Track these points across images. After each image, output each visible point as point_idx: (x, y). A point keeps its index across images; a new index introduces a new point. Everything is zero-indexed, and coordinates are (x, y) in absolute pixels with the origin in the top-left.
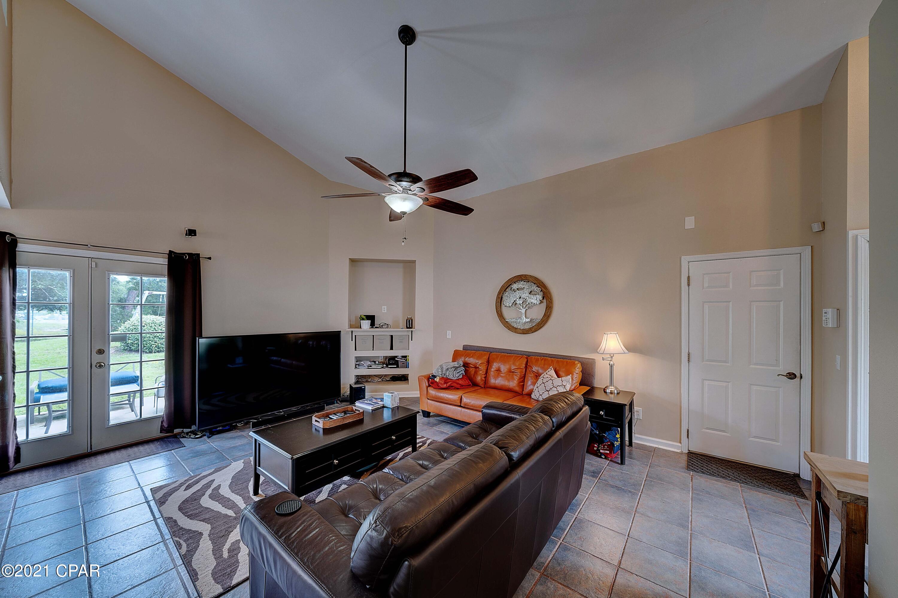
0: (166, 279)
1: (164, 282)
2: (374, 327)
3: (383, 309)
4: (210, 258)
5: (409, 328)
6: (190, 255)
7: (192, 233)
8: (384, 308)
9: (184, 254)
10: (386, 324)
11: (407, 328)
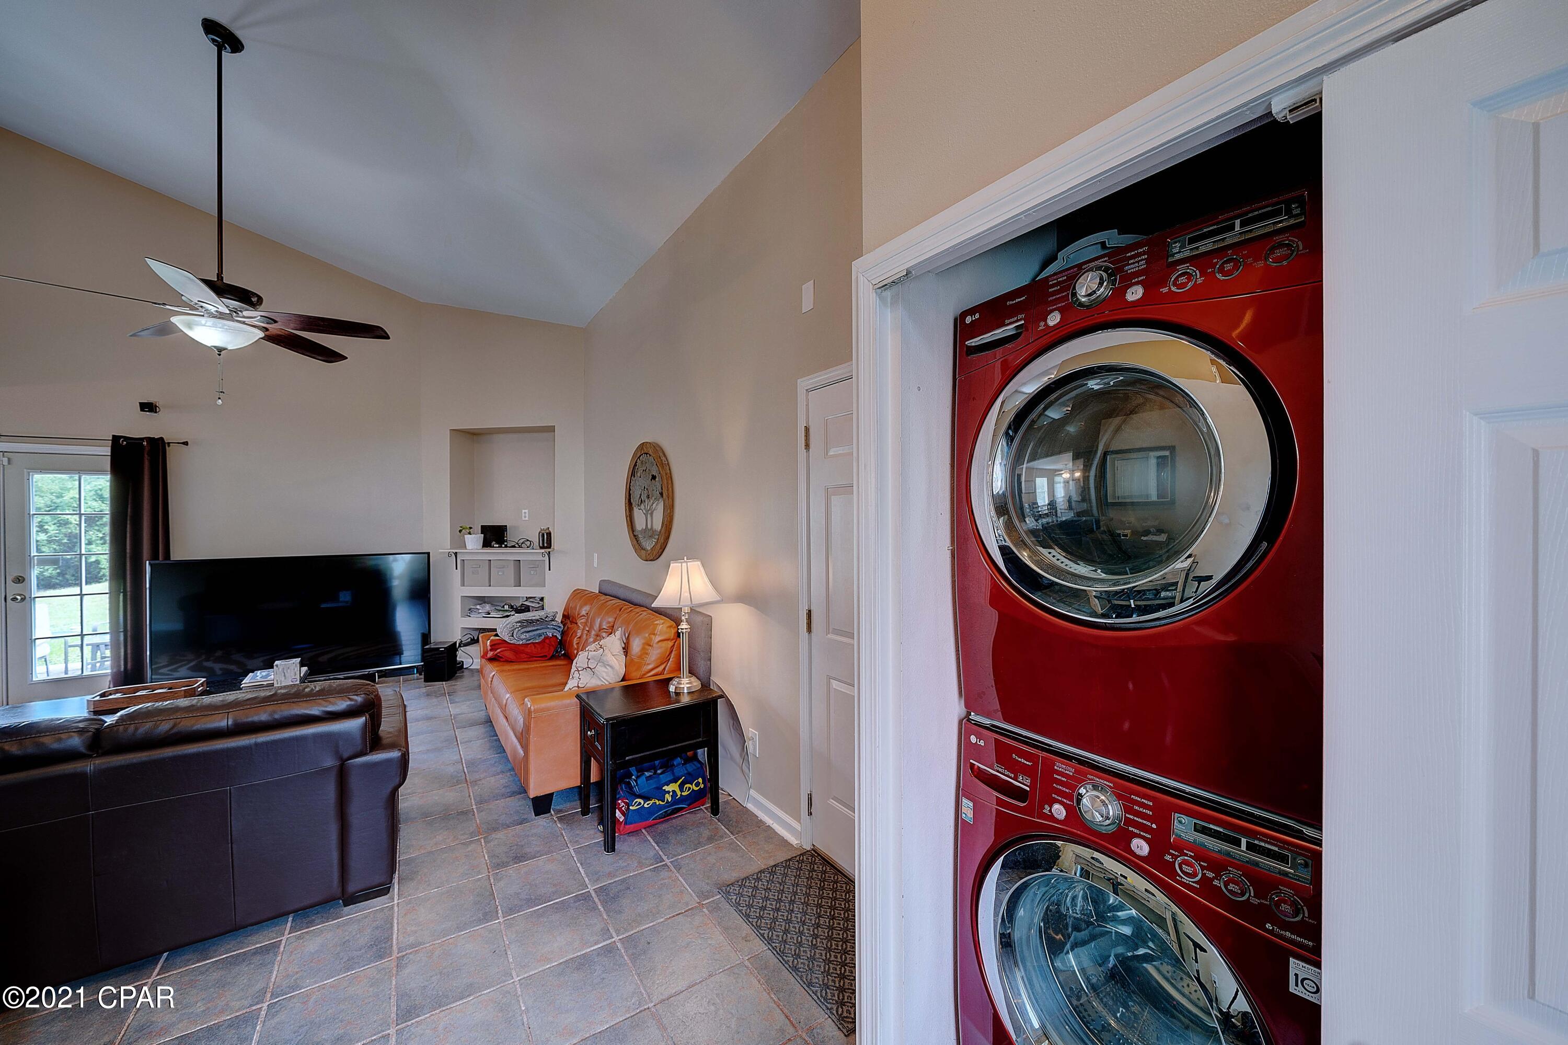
0: (108, 477)
1: (102, 483)
2: (503, 546)
3: (523, 515)
4: (186, 443)
5: (547, 548)
6: (150, 440)
7: (148, 407)
8: (525, 513)
9: (142, 439)
10: (528, 540)
11: (541, 548)
